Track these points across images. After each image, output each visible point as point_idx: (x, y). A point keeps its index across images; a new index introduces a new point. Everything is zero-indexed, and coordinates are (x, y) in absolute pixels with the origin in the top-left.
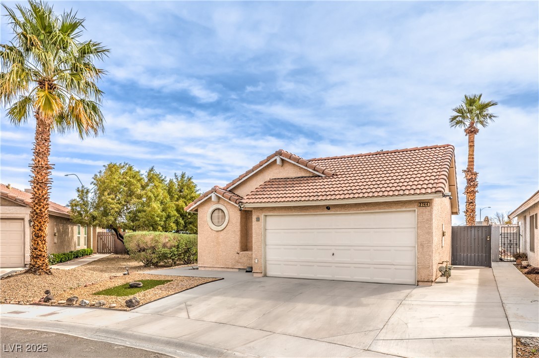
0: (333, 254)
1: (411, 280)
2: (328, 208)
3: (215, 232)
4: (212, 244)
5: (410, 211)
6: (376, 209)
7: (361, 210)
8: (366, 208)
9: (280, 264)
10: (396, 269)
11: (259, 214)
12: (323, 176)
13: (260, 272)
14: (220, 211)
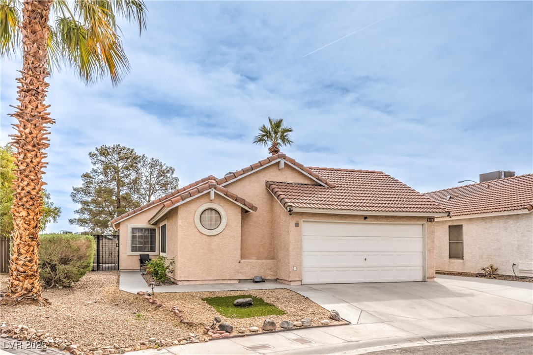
0: (365, 259)
1: (420, 278)
2: (365, 218)
3: (206, 237)
4: (202, 251)
5: (419, 224)
6: (400, 222)
7: (390, 222)
8: (393, 220)
9: (316, 271)
10: (410, 270)
11: (298, 220)
12: (326, 186)
13: (297, 279)
14: (214, 212)
